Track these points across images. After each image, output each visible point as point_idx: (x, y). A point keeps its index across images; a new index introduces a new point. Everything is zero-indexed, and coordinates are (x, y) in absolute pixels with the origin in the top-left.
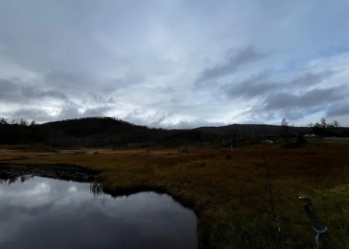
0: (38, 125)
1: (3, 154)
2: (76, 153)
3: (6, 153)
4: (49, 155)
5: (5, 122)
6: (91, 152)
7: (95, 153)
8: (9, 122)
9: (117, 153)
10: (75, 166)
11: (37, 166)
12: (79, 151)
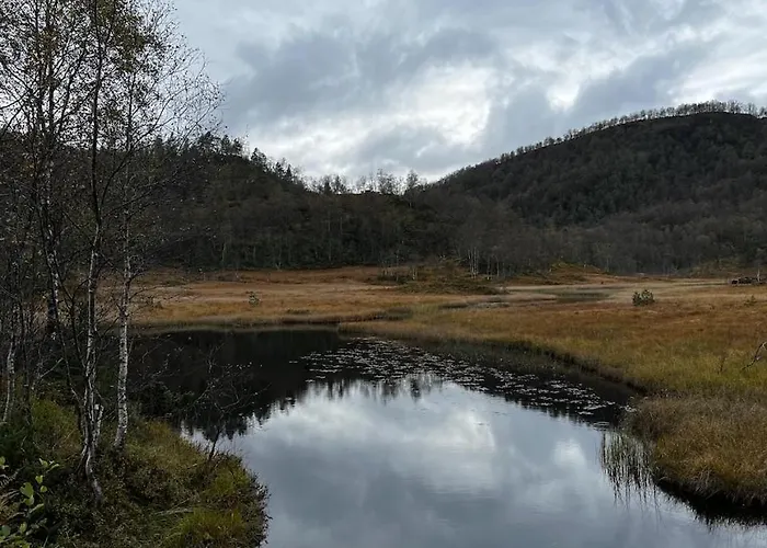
0: (427, 186)
1: (352, 298)
2: (565, 300)
3: (358, 296)
4: (472, 304)
5: (343, 188)
6: (624, 293)
7: (637, 301)
8: (353, 187)
9: (752, 303)
10: (552, 354)
11: (432, 344)
12: (574, 288)
